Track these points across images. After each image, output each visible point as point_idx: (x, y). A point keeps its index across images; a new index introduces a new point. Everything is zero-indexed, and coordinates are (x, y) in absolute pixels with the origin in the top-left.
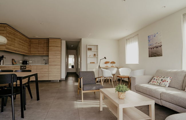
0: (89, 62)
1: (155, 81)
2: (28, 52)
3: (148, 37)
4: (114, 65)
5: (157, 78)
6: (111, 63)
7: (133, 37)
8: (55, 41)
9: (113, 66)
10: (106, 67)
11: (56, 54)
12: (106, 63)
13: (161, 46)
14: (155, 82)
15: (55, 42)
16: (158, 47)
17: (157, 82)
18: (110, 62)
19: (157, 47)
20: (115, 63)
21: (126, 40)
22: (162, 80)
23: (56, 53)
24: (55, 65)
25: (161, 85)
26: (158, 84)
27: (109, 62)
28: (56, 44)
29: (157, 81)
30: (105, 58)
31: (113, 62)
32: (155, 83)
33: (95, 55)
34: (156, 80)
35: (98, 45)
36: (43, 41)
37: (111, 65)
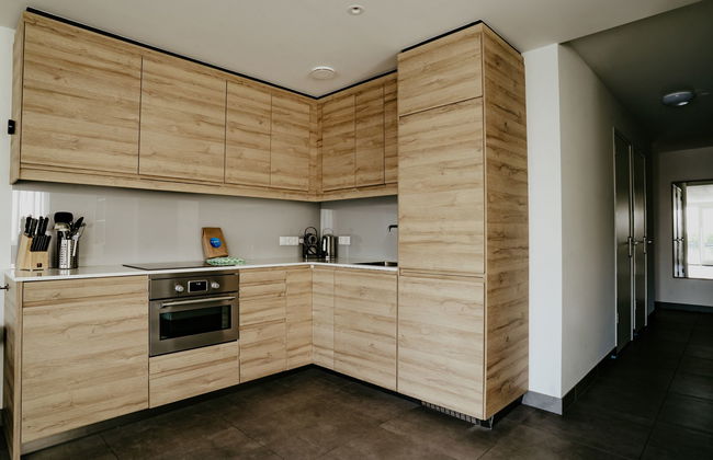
2: (304, 182)
8: (439, 57)
11: (451, 176)
15: (435, 69)
23: (444, 167)
24: (445, 275)
28: (444, 84)
36: (380, 92)
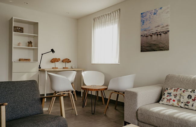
0: (15, 58)
1: (173, 98)
3: (140, 15)
4: (68, 65)
5: (175, 93)
6: (63, 61)
7: (108, 14)
9: (68, 68)
10: (53, 70)
12: (54, 61)
13: (166, 32)
14: (174, 101)
16: (160, 34)
17: (179, 101)
18: (61, 59)
19: (158, 34)
20: (70, 62)
21: (94, 19)
22: (190, 97)
25: (190, 107)
26: (182, 105)
27: (59, 59)
29: (178, 98)
30: (53, 51)
31: (66, 59)
32: (175, 103)
33: (30, 43)
34: (175, 96)
35: (37, 23)
37: (63, 65)
